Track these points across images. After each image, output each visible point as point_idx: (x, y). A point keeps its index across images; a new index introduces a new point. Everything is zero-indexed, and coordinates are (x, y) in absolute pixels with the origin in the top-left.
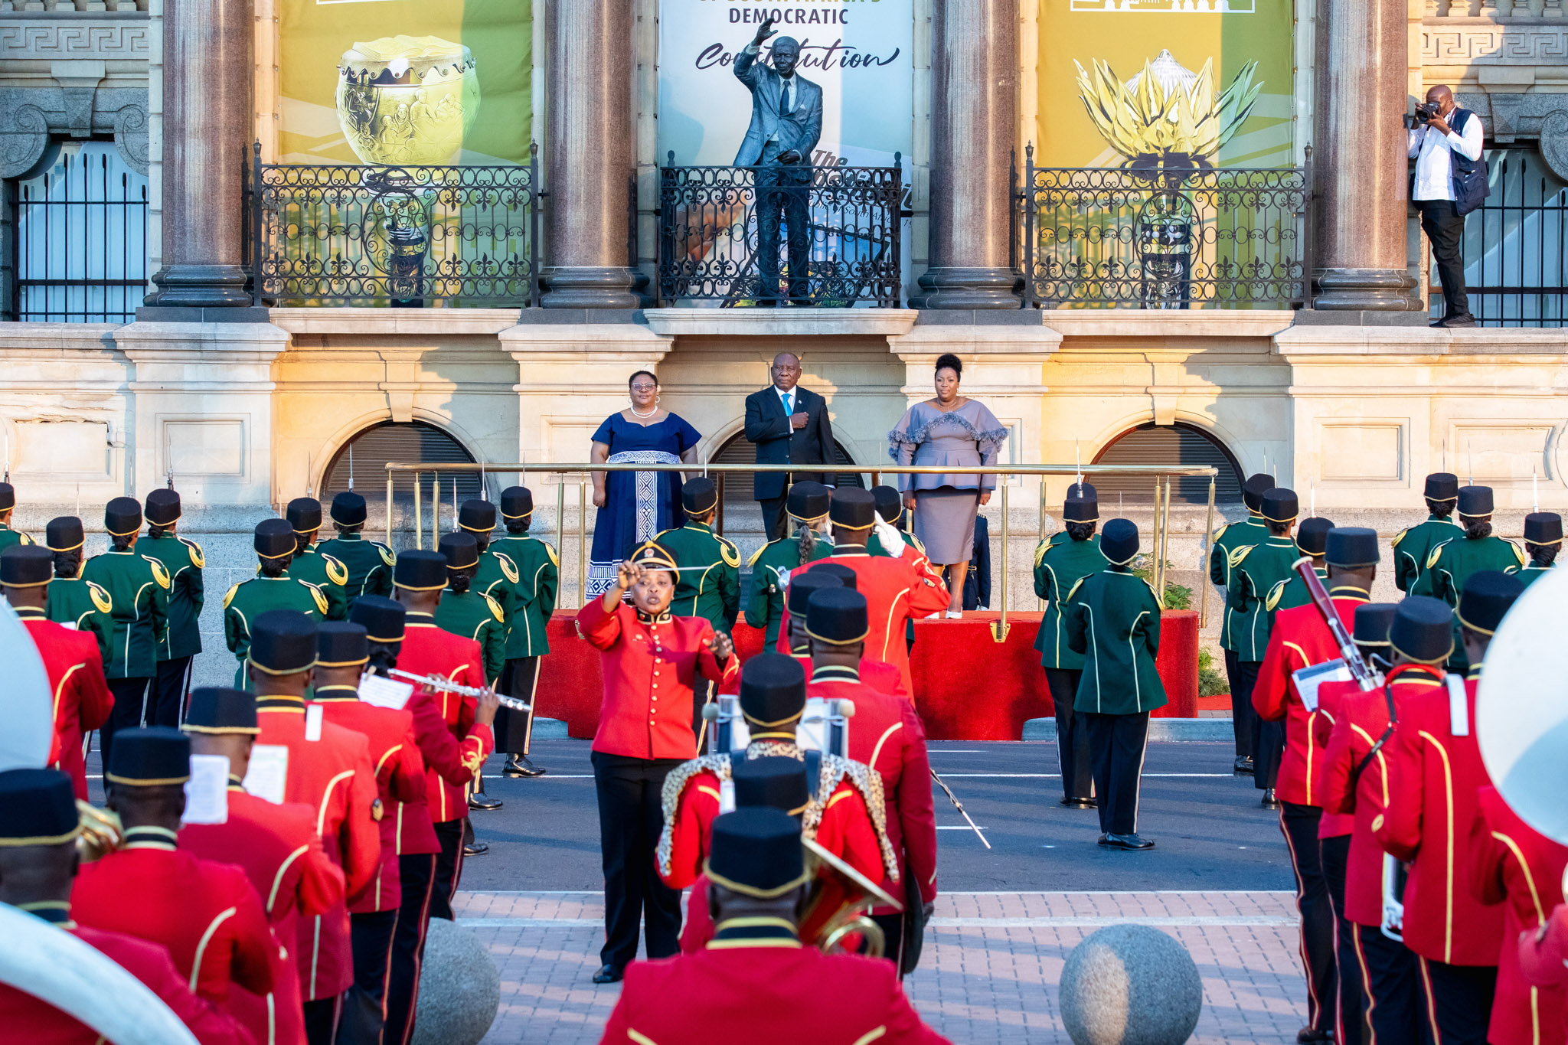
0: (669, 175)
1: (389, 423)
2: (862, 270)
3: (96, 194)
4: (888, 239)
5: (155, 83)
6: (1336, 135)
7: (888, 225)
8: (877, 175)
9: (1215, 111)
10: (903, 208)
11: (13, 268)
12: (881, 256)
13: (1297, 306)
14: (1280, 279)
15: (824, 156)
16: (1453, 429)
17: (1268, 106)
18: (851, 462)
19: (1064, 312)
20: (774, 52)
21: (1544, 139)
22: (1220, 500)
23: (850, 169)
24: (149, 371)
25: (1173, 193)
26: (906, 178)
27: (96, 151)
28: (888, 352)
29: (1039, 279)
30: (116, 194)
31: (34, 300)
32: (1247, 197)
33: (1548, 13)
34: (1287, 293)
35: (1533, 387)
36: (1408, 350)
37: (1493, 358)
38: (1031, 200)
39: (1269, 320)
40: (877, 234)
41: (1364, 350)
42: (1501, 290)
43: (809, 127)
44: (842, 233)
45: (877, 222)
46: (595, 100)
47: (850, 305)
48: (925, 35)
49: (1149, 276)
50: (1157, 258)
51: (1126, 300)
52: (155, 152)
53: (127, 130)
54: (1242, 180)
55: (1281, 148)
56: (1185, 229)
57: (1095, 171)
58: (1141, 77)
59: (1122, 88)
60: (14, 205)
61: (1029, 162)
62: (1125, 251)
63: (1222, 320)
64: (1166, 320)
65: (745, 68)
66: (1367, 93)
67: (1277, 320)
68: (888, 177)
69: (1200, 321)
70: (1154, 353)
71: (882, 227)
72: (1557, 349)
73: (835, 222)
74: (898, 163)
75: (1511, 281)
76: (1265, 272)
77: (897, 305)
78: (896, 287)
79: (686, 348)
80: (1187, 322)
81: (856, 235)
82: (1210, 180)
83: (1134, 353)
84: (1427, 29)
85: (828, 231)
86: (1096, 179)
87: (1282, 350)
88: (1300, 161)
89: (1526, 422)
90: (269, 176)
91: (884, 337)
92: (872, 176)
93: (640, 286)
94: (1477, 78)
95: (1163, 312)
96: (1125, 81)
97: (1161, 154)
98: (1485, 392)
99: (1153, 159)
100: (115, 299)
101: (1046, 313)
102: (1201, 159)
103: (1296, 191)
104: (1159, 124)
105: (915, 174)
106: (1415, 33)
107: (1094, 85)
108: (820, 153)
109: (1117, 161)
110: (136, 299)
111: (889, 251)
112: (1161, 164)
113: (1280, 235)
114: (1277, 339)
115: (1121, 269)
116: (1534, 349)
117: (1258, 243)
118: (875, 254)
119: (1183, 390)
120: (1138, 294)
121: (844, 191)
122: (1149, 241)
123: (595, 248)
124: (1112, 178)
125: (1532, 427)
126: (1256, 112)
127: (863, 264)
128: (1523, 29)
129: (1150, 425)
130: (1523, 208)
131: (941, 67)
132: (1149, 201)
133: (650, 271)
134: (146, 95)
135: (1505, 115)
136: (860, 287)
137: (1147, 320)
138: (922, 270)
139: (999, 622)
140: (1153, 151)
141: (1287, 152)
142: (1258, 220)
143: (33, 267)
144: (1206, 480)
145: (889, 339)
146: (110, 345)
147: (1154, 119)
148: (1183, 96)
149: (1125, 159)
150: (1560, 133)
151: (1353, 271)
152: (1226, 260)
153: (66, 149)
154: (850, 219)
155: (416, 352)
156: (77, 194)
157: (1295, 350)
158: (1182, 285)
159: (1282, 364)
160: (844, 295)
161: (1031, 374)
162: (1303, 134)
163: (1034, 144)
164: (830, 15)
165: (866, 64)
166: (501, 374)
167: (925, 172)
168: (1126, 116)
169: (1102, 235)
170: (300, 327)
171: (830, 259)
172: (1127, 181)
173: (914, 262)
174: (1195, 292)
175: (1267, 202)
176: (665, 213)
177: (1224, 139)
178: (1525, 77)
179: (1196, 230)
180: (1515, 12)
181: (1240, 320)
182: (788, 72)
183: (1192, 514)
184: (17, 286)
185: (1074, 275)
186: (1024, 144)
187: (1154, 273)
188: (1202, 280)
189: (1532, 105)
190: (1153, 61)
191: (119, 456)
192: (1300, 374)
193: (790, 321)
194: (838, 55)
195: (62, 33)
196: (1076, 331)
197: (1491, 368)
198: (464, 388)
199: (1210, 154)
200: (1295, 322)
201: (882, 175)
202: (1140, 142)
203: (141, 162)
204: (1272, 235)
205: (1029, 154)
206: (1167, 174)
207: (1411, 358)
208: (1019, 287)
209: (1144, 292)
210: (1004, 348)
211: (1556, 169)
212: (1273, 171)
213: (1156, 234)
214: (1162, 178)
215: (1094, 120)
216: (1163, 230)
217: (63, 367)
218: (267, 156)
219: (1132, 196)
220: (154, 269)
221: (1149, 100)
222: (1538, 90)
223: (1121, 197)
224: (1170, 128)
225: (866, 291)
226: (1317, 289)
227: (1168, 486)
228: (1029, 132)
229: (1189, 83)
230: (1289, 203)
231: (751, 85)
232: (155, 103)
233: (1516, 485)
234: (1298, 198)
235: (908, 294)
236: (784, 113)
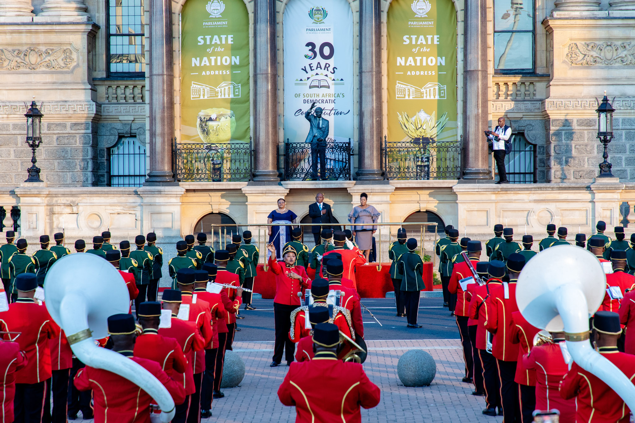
0: (288, 145)
1: (212, 213)
2: (340, 170)
3: (132, 152)
4: (347, 162)
5: (147, 121)
6: (469, 132)
7: (347, 158)
8: (344, 144)
9: (436, 126)
10: (351, 153)
11: (109, 172)
12: (345, 166)
13: (459, 179)
14: (454, 171)
15: (329, 139)
16: (502, 212)
17: (450, 124)
18: (338, 223)
19: (395, 181)
20: (316, 111)
21: (526, 132)
22: (438, 231)
23: (337, 143)
24: (147, 200)
25: (425, 149)
26: (352, 145)
27: (131, 140)
28: (347, 192)
29: (388, 172)
30: (137, 151)
31: (115, 181)
32: (445, 149)
33: (526, 98)
34: (456, 175)
35: (523, 200)
36: (489, 190)
37: (512, 192)
38: (386, 151)
39: (451, 183)
40: (344, 160)
41: (477, 190)
42: (514, 173)
43: (325, 131)
44: (335, 160)
45: (344, 157)
46: (267, 125)
47: (337, 180)
48: (357, 106)
49: (418, 171)
50: (421, 166)
51: (412, 177)
52: (148, 140)
53: (140, 134)
54: (443, 145)
55: (454, 136)
56: (428, 158)
57: (403, 142)
58: (415, 117)
59: (410, 120)
60: (109, 155)
61: (385, 141)
62: (412, 164)
63: (438, 183)
64: (423, 183)
65: (308, 116)
66: (477, 121)
67: (453, 182)
68: (347, 145)
69: (432, 183)
70: (420, 192)
71: (346, 159)
72: (530, 189)
73: (333, 157)
74: (350, 141)
75: (517, 171)
76: (450, 170)
77: (350, 180)
78: (350, 175)
79: (292, 192)
80: (429, 183)
81: (339, 161)
82: (435, 145)
83: (415, 192)
84: (493, 103)
85: (331, 160)
86: (404, 145)
87: (455, 191)
88: (459, 139)
89: (522, 209)
90: (179, 146)
91: (346, 188)
92: (343, 144)
93: (280, 175)
94: (507, 116)
95: (422, 181)
96: (411, 118)
97: (421, 138)
98: (510, 201)
99: (419, 139)
100: (137, 180)
101: (390, 181)
102: (432, 139)
103: (458, 147)
104: (420, 130)
105: (354, 144)
106: (490, 104)
107: (403, 119)
108: (328, 138)
109: (409, 140)
110: (143, 180)
111: (347, 165)
112: (421, 140)
113: (454, 159)
114: (453, 188)
115: (411, 169)
116: (524, 190)
117: (448, 162)
118: (344, 166)
119: (428, 202)
120: (415, 176)
121: (335, 149)
122: (418, 161)
123: (268, 165)
124: (408, 145)
125: (523, 211)
126: (447, 126)
127: (340, 169)
128: (520, 102)
129: (419, 211)
130: (520, 151)
131: (361, 115)
132: (418, 150)
133: (283, 171)
134: (145, 125)
135: (515, 125)
136: (339, 175)
137: (418, 183)
138: (357, 170)
139: (379, 266)
140: (419, 137)
141: (455, 137)
142: (448, 155)
143: (115, 172)
144: (435, 226)
145: (348, 189)
146: (136, 193)
147: (419, 128)
148: (427, 123)
149: (411, 139)
150: (530, 131)
151: (474, 169)
152: (439, 166)
153: (123, 139)
154: (337, 156)
155: (219, 194)
156: (126, 152)
157: (458, 191)
158: (427, 173)
159: (455, 194)
160: (335, 177)
161: (387, 198)
162: (460, 132)
163: (387, 136)
164: (331, 101)
165: (341, 114)
166: (242, 199)
167: (357, 143)
168: (411, 127)
169: (405, 160)
170: (188, 187)
171: (332, 167)
172: (412, 145)
173: (355, 168)
174: (431, 175)
175: (450, 151)
176: (286, 155)
177: (438, 134)
178: (520, 115)
179: (431, 158)
180: (517, 98)
181: (443, 182)
182: (320, 117)
183: (431, 235)
184: (110, 177)
185: (398, 171)
186: (384, 136)
187: (420, 170)
188: (433, 172)
189: (522, 123)
190: (418, 113)
191: (139, 223)
192: (460, 197)
193: (321, 184)
194: (333, 112)
195: (122, 108)
196: (399, 186)
197: (512, 195)
198: (232, 203)
199: (435, 137)
200: (458, 183)
201: (345, 144)
202: (415, 135)
203: (144, 143)
204: (452, 159)
205: (385, 138)
206: (423, 143)
207: (490, 192)
208: (383, 174)
209: (417, 175)
210: (379, 191)
211: (529, 140)
212: (452, 142)
213: (420, 159)
214: (421, 144)
215: (403, 129)
216: (422, 158)
217: (123, 199)
218: (178, 141)
219: (413, 149)
220: (148, 172)
221: (418, 123)
222: (524, 119)
223: (410, 149)
224: (423, 130)
225: (341, 176)
226: (464, 174)
227: (424, 228)
228: (385, 132)
229: (428, 118)
230: (456, 151)
231: (310, 120)
232: (147, 127)
233: (519, 227)
234: (459, 149)
235: (353, 176)
236: (318, 128)
